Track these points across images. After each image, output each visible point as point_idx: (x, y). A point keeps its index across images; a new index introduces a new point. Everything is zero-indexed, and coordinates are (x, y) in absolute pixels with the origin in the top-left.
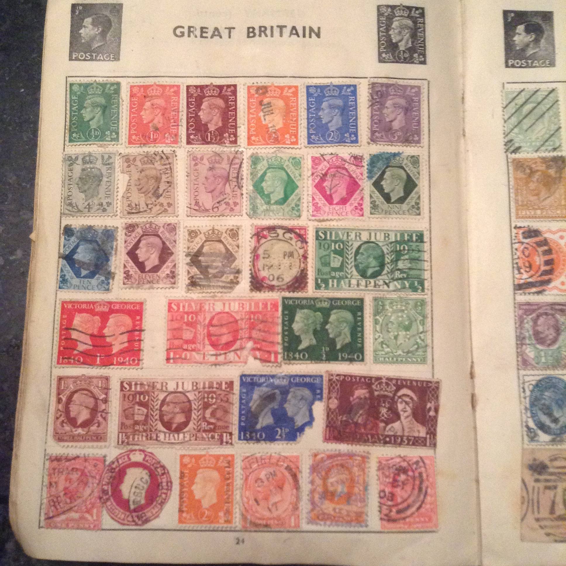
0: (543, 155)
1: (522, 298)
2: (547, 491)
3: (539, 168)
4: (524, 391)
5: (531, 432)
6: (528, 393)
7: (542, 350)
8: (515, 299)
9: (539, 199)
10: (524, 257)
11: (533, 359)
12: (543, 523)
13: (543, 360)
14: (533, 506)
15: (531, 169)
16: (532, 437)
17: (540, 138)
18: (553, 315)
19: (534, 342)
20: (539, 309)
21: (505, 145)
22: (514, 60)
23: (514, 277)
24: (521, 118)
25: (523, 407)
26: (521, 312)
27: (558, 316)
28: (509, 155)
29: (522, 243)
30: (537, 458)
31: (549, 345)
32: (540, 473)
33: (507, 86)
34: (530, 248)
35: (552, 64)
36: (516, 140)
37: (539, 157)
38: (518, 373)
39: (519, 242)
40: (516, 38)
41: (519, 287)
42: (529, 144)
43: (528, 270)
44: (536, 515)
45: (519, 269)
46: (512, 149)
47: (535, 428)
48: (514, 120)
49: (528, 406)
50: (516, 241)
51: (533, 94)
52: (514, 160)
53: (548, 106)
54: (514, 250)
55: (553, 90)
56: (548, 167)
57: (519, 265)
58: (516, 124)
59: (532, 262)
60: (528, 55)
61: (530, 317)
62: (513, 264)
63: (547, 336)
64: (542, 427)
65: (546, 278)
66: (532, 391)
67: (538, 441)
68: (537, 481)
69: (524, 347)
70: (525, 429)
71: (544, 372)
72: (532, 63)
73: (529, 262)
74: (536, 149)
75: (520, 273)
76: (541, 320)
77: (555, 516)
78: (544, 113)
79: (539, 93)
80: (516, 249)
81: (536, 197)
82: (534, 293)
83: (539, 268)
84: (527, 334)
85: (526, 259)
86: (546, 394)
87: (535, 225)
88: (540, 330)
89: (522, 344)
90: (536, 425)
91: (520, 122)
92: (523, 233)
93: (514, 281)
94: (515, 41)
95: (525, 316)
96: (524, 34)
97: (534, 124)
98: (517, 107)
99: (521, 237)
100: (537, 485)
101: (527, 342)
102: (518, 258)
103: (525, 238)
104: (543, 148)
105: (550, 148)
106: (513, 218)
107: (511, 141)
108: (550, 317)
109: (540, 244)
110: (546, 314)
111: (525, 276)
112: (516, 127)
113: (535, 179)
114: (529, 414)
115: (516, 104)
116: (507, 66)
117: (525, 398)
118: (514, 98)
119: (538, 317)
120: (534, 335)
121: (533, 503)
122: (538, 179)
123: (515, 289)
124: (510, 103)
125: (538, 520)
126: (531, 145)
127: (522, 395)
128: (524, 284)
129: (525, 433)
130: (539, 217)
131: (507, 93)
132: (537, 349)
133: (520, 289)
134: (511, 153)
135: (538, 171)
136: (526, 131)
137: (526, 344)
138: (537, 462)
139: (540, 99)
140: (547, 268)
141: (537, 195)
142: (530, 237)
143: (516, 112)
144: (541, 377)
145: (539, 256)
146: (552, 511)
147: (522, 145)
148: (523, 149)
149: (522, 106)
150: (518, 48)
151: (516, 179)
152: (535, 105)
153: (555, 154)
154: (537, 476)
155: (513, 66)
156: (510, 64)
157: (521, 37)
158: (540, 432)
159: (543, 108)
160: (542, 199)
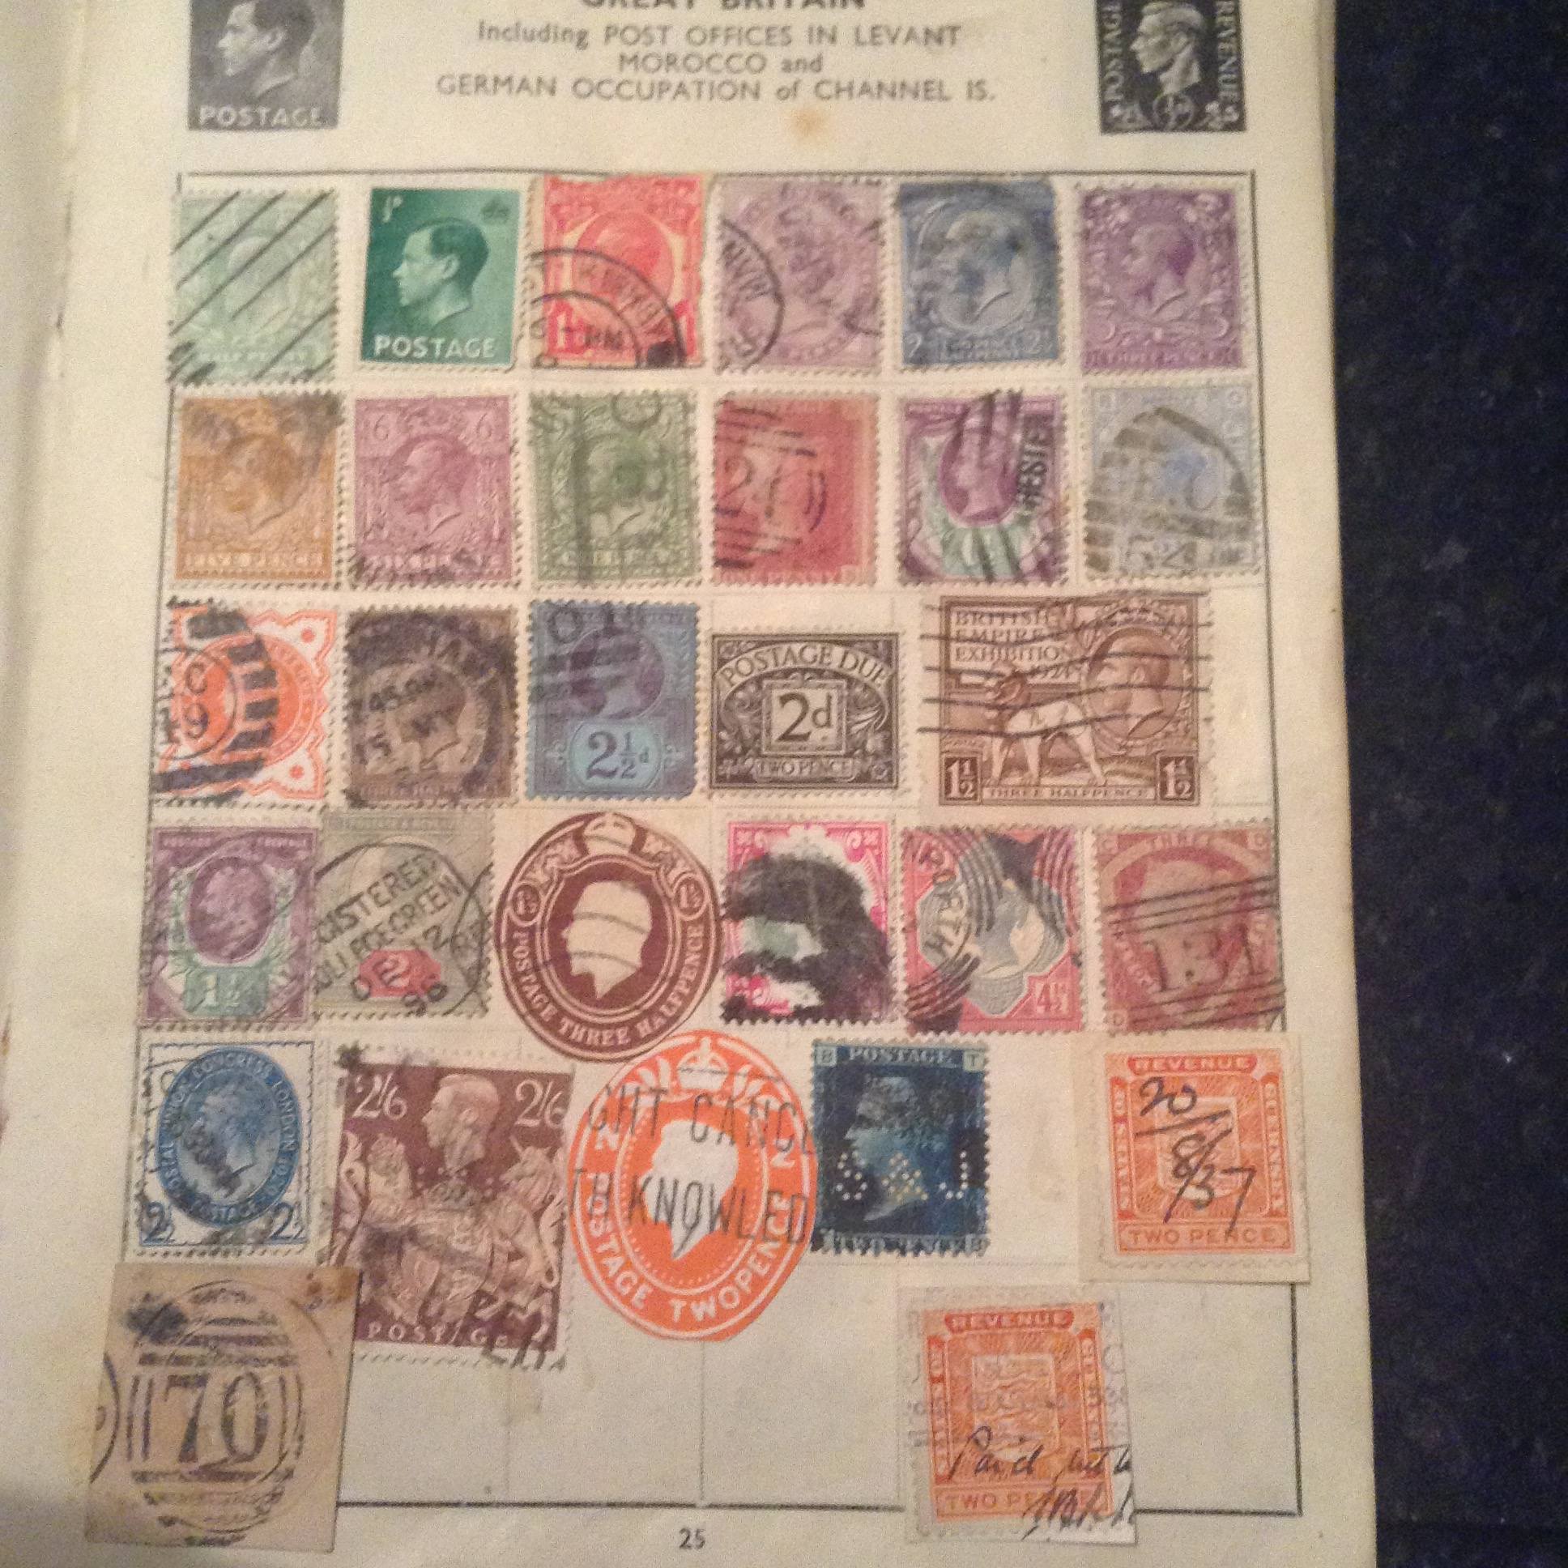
0: (275, 388)
1: (170, 816)
2: (176, 1392)
3: (260, 428)
4: (148, 1093)
5: (151, 1216)
6: (158, 1098)
7: (206, 971)
8: (150, 818)
9: (248, 520)
10: (188, 692)
11: (181, 998)
12: (155, 1488)
13: (210, 999)
14: (129, 1435)
15: (234, 429)
16: (154, 1228)
17: (272, 340)
18: (255, 866)
19: (188, 945)
20: (213, 847)
21: (171, 358)
22: (218, 106)
23: (153, 752)
24: (221, 279)
25: (137, 1141)
26: (163, 856)
27: (270, 870)
28: (179, 389)
29: (188, 651)
30: (155, 1293)
31: (233, 956)
32: (159, 1338)
33: (189, 183)
34: (210, 666)
35: (329, 118)
36: (202, 344)
37: (262, 397)
38: (139, 1039)
39: (176, 649)
40: (227, 42)
41: (166, 782)
42: (236, 356)
43: (195, 730)
44: (139, 1464)
45: (170, 727)
46: (189, 369)
47: (165, 1201)
48: (199, 285)
49: (152, 1136)
50: (171, 645)
51: (264, 209)
52: (189, 403)
53: (303, 245)
54: (161, 670)
55: (323, 197)
56: (286, 426)
57: (172, 714)
58: (205, 296)
59: (210, 708)
60: (259, 93)
61: (188, 870)
62: (154, 711)
63: (231, 926)
64: (187, 1199)
65: (247, 754)
66: (171, 1093)
67: (168, 1241)
68: (148, 1360)
69: (160, 961)
70: (135, 1205)
71: (215, 1036)
72: (270, 116)
73: (201, 707)
74: (257, 370)
75: (171, 739)
76: (217, 883)
77: (195, 1466)
78: (289, 266)
79: (280, 206)
80: (169, 670)
81: (240, 517)
82: (207, 801)
83: (230, 726)
84: (172, 923)
85: (195, 698)
86: (211, 1100)
87: (230, 596)
88: (210, 910)
89: (155, 953)
90: (169, 1192)
91: (218, 290)
92: (194, 621)
93: (152, 765)
94: (223, 50)
95: (172, 870)
96: (251, 29)
97: (256, 298)
98: (214, 245)
99: (185, 632)
100: (147, 1373)
101: (170, 945)
102: (172, 695)
103: (197, 635)
104: (278, 369)
105: (297, 370)
106: (169, 577)
107: (188, 346)
108: (244, 871)
109: (240, 655)
110: (236, 862)
111: (186, 748)
112: (204, 305)
113: (242, 462)
114: (151, 1162)
115: (211, 238)
116: (194, 123)
117: (148, 1113)
118: (206, 220)
119: (210, 871)
120: (192, 923)
121: (130, 1428)
122: (251, 462)
123: (153, 789)
124: (195, 231)
125: (142, 1477)
126: (243, 359)
127: (142, 1103)
128: (180, 771)
129: (133, 1218)
130: (245, 575)
131: (188, 205)
132: (196, 965)
133: (167, 787)
134: (186, 383)
135: (254, 436)
136: (235, 316)
137: (166, 954)
138: (156, 1305)
139: (281, 223)
140: (256, 725)
141: (243, 507)
142: (214, 633)
143: (209, 258)
144: (201, 1051)
145: (234, 690)
146: (188, 1450)
147: (217, 358)
148: (220, 372)
149: (229, 241)
150: (230, 71)
151: (187, 459)
152: (265, 240)
153: (311, 387)
154: (150, 1348)
155: (212, 124)
156: (203, 118)
157: (243, 39)
158: (178, 1216)
159: (288, 249)
160: (256, 522)
